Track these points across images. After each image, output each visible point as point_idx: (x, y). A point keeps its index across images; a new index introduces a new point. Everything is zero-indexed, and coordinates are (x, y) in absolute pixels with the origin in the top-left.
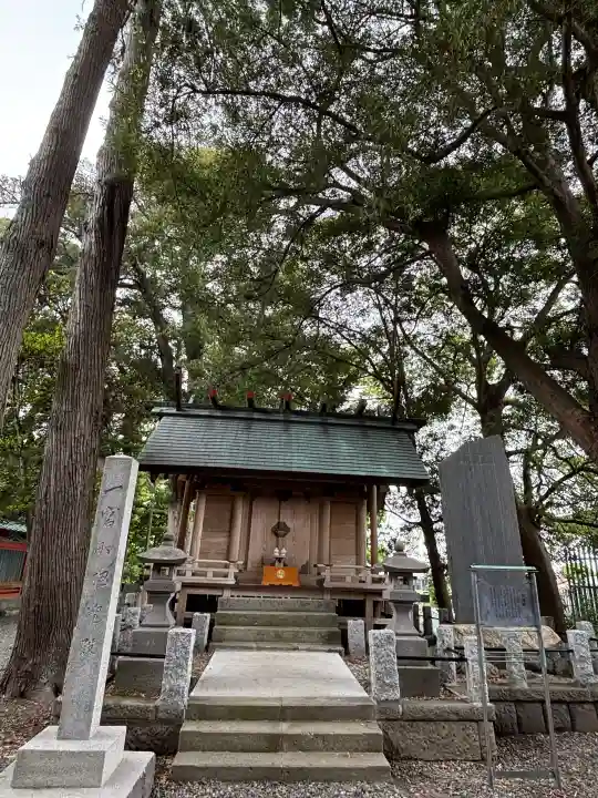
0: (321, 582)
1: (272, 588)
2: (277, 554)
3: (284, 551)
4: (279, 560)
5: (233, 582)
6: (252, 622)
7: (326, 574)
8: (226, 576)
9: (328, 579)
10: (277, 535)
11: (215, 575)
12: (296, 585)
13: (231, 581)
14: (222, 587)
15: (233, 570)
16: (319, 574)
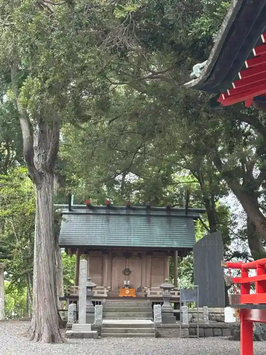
0: (146, 295)
1: (124, 298)
2: (125, 283)
3: (128, 282)
4: (127, 286)
5: (107, 296)
6: (116, 311)
7: (148, 291)
8: (103, 293)
9: (149, 294)
10: (125, 274)
11: (98, 293)
12: (135, 296)
13: (105, 295)
14: (102, 298)
15: (105, 291)
16: (145, 291)
